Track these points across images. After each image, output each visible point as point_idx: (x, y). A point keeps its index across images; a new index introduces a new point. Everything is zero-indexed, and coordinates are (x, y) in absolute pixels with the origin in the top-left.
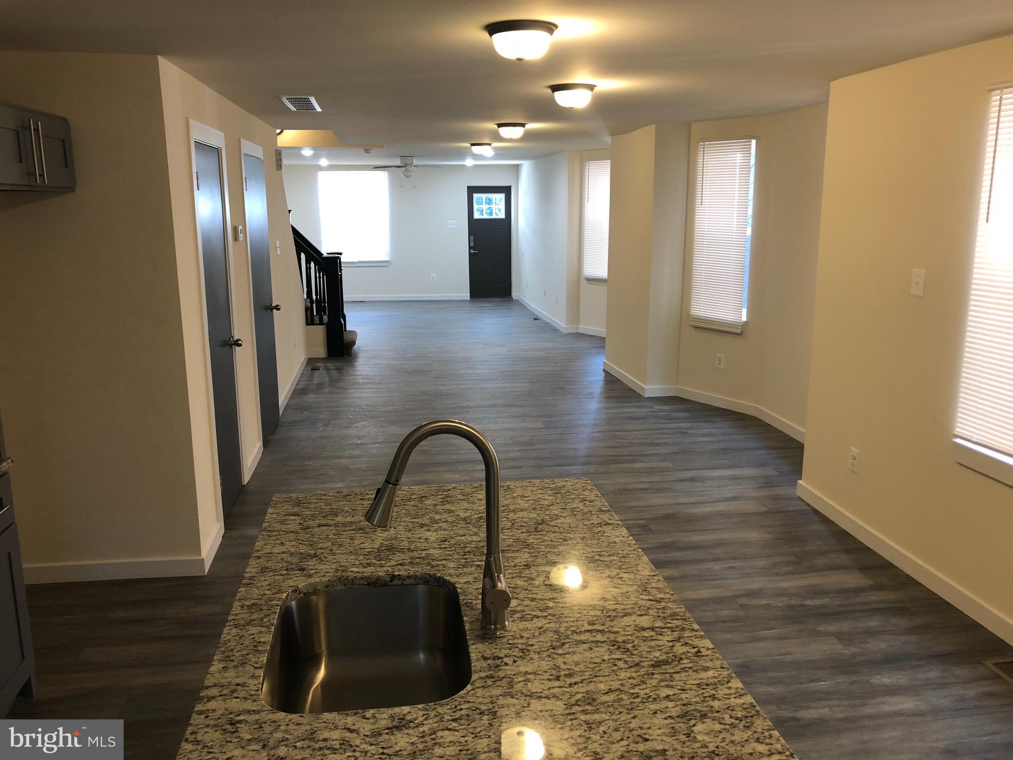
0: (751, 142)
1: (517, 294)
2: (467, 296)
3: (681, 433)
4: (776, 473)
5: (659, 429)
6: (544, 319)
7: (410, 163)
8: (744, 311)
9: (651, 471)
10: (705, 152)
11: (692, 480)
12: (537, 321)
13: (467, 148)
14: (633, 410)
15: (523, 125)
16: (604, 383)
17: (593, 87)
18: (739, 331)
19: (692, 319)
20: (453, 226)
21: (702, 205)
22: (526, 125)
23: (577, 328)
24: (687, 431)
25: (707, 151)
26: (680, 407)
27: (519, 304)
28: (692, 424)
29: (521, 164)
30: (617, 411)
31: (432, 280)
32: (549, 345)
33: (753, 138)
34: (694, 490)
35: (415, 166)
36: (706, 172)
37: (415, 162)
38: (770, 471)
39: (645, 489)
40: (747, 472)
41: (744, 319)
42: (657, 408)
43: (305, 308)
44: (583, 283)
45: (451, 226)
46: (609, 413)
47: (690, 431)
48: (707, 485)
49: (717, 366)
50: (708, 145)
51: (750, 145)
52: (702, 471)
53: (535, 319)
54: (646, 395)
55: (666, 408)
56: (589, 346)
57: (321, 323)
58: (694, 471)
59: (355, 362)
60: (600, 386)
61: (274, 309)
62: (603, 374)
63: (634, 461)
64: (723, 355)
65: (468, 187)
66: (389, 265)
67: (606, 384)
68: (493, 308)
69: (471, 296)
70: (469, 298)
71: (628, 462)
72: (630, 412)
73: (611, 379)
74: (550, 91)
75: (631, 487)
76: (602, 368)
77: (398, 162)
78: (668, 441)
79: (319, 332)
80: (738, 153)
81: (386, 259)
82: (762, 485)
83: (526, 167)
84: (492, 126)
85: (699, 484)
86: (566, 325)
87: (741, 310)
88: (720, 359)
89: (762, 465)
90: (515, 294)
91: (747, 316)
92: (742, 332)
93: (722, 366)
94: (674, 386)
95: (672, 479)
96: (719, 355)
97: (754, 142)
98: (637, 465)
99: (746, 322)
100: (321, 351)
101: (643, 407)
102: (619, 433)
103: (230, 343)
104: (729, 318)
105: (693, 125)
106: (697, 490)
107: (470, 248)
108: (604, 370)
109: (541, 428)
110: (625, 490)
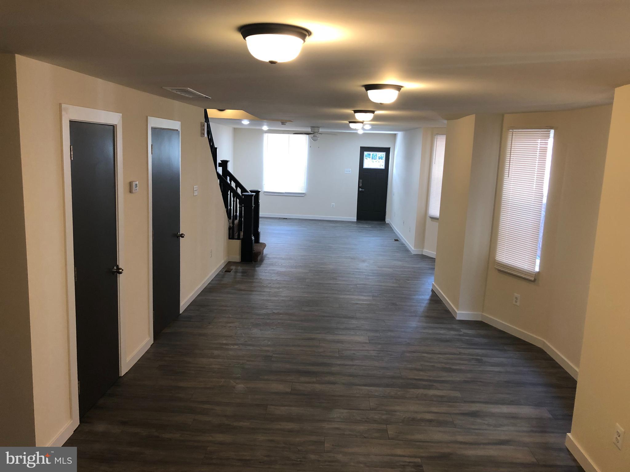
0: (550, 131)
1: (389, 220)
2: (354, 219)
3: (477, 360)
4: (550, 416)
5: (460, 354)
6: (403, 241)
7: (317, 131)
8: (538, 262)
9: (441, 400)
10: (513, 137)
11: (474, 414)
12: (397, 242)
13: (346, 124)
14: (443, 332)
15: (373, 112)
16: (428, 302)
17: (401, 87)
18: (533, 279)
19: (496, 264)
20: (349, 173)
21: (508, 177)
22: (375, 112)
23: (422, 251)
24: (483, 358)
25: (515, 136)
26: (482, 332)
27: (389, 226)
28: (488, 351)
29: (397, 134)
30: (431, 331)
31: (332, 207)
32: (399, 263)
33: (552, 128)
34: (473, 427)
35: (320, 134)
36: (514, 152)
37: (321, 130)
38: (544, 412)
39: (430, 421)
40: (526, 411)
41: (537, 269)
42: (464, 331)
43: (229, 228)
44: (428, 220)
45: (347, 172)
46: (424, 333)
47: (485, 359)
48: (486, 422)
49: (514, 303)
50: (515, 132)
51: (549, 134)
52: (484, 405)
53: (396, 240)
54: (458, 318)
55: (470, 332)
56: (427, 266)
57: (238, 239)
58: (478, 405)
59: (258, 267)
60: (424, 305)
61: (180, 236)
62: (430, 293)
63: (430, 387)
64: (519, 295)
65: (361, 147)
66: (305, 196)
67: (430, 303)
68: (370, 229)
69: (357, 219)
70: (356, 220)
71: (425, 387)
72: (440, 334)
73: (435, 299)
74: (364, 89)
75: (419, 416)
76: (431, 288)
77: (309, 130)
78: (463, 367)
79: (237, 244)
80: (540, 140)
81: (303, 191)
82: (534, 429)
83: (400, 135)
84: (350, 111)
85: (479, 420)
86: (414, 249)
87: (535, 260)
88: (516, 298)
89: (538, 405)
90: (387, 220)
91: (540, 268)
92: (534, 281)
93: (518, 304)
94: (480, 313)
95: (458, 412)
96: (516, 295)
97: (552, 132)
98: (431, 392)
99: (539, 273)
100: (237, 257)
101: (452, 329)
102: (425, 355)
103: (113, 270)
104: (525, 267)
105: (506, 115)
106: (476, 427)
107: (359, 187)
108: (432, 291)
109: (366, 343)
110: (413, 419)
